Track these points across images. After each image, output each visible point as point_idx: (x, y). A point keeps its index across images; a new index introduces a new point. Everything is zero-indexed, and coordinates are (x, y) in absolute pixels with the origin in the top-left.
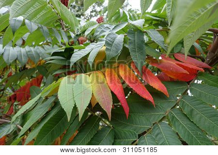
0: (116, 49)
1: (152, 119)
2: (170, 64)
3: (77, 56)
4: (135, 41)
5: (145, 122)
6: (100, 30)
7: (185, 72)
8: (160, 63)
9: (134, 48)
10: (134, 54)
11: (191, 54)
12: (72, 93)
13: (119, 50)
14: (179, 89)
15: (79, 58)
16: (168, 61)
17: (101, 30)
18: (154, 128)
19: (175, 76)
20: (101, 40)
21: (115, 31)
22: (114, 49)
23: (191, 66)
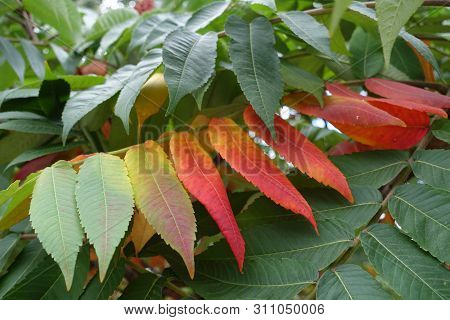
0: (197, 72)
1: (315, 261)
2: (352, 104)
3: (80, 105)
4: (249, 44)
5: (296, 273)
6: (148, 31)
7: (395, 121)
8: (325, 105)
9: (248, 65)
10: (248, 79)
11: (411, 77)
12: (72, 210)
13: (204, 75)
14: (386, 169)
15: (86, 109)
16: (348, 99)
17: (150, 30)
18: (323, 283)
19: (370, 137)
20: (152, 56)
21: (195, 28)
22: (191, 72)
23: (410, 106)
